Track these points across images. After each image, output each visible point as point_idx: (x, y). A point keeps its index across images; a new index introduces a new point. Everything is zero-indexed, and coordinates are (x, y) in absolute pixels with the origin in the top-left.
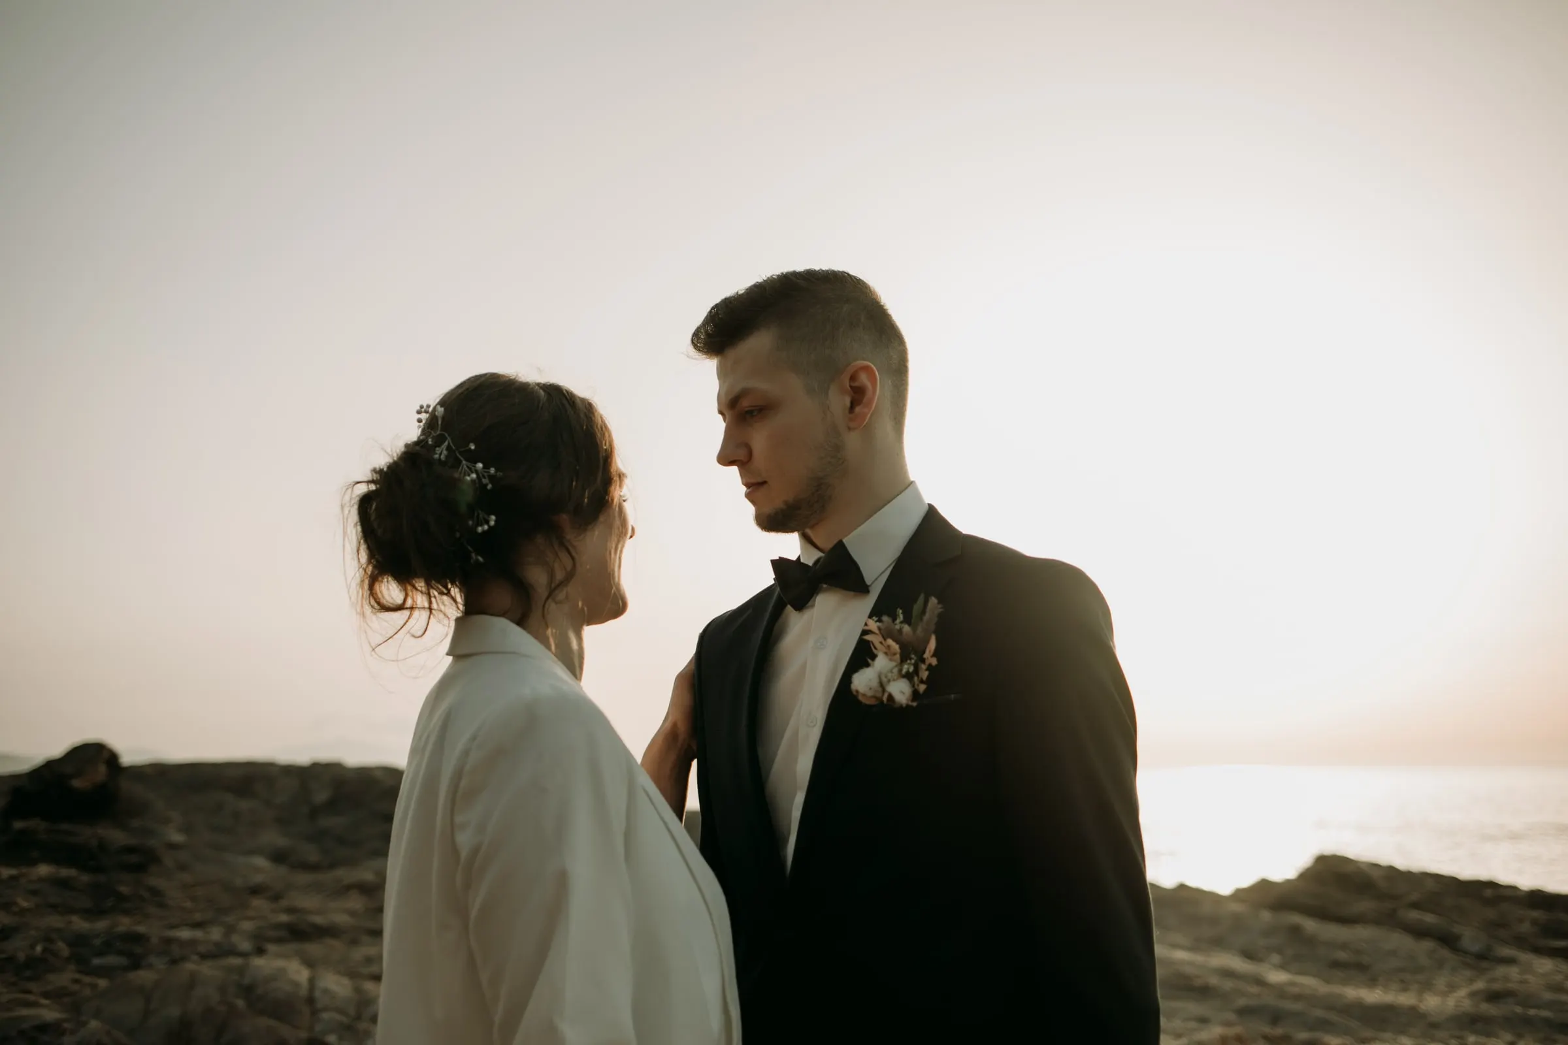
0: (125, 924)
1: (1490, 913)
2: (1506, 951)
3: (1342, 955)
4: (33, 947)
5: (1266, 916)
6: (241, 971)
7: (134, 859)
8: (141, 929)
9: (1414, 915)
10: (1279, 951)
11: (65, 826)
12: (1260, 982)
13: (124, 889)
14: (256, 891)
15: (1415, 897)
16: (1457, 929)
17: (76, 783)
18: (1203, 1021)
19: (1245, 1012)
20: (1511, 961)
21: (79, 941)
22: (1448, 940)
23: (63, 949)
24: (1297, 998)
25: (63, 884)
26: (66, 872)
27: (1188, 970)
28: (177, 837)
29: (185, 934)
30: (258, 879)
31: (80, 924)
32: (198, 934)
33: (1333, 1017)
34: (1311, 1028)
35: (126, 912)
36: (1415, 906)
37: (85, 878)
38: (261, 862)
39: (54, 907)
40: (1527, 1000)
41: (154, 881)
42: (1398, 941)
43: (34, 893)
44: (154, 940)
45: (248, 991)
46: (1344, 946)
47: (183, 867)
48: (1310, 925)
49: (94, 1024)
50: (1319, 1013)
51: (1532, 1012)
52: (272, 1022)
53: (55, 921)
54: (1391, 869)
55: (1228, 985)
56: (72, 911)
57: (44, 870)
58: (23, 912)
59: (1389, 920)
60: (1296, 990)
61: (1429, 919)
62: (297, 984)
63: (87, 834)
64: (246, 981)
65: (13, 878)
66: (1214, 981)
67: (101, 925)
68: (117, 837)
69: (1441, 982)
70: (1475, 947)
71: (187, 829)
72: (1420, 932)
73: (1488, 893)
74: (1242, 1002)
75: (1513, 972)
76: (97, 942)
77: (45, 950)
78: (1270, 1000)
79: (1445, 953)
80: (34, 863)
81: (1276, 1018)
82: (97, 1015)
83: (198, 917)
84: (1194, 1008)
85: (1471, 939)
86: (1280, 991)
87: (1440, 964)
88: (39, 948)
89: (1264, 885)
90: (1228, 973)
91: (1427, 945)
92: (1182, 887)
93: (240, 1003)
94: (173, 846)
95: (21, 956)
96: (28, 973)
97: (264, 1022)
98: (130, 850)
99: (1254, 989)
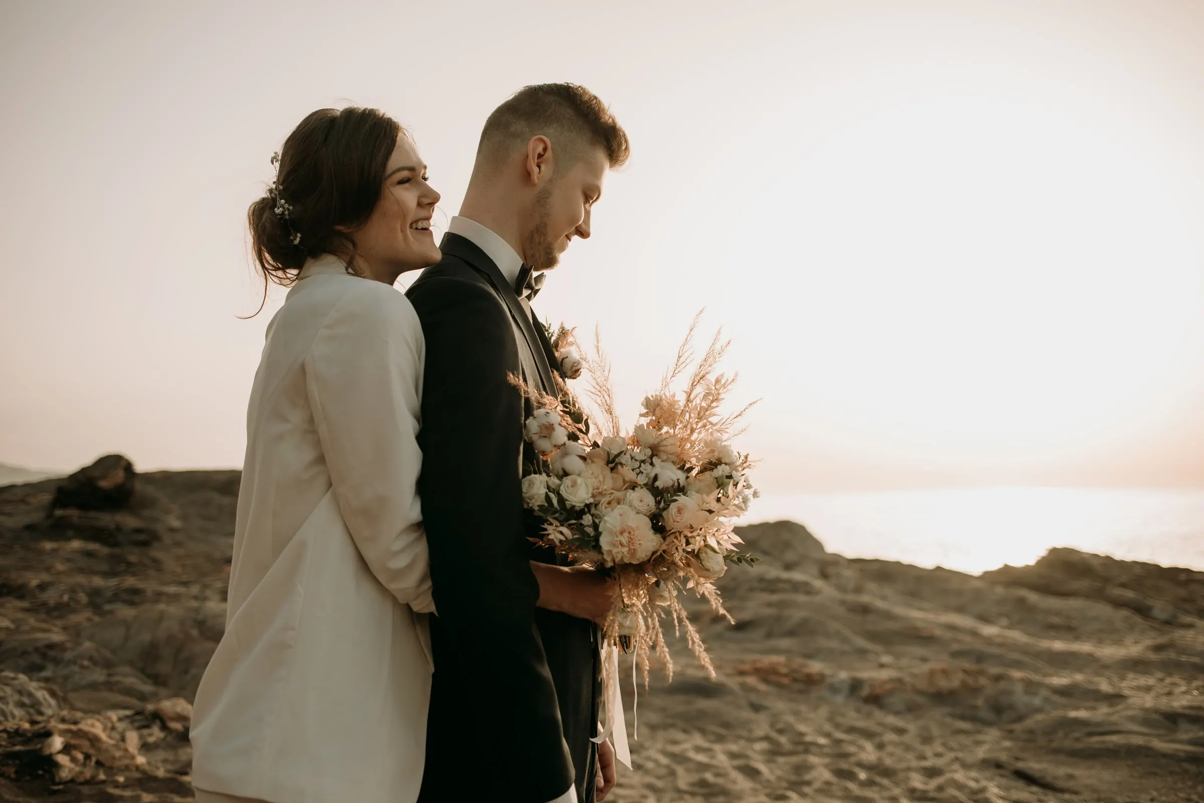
0: (130, 581)
1: (1182, 592)
2: (1188, 619)
3: (1056, 620)
4: (61, 596)
5: (1000, 590)
6: (197, 610)
7: (142, 537)
8: (140, 585)
9: (1117, 592)
10: (1007, 616)
11: (92, 514)
12: (974, 633)
13: (133, 558)
15: (1124, 579)
16: (1150, 602)
17: (104, 484)
18: (924, 660)
19: (956, 655)
20: (1190, 626)
21: (95, 594)
22: (1142, 610)
23: (83, 598)
24: (1001, 645)
25: (89, 554)
26: (93, 546)
27: (920, 624)
28: (176, 523)
29: (172, 589)
31: (98, 581)
32: (182, 590)
33: (1025, 659)
34: (1003, 666)
35: (134, 574)
36: (1123, 585)
37: (104, 550)
39: (81, 571)
40: (1183, 651)
41: (156, 553)
42: (1103, 610)
43: (69, 560)
44: (149, 593)
46: (1058, 613)
47: (178, 544)
48: (1033, 597)
49: (88, 645)
50: (1015, 656)
51: (1184, 658)
53: (81, 579)
54: (1108, 558)
55: (948, 635)
56: (93, 572)
57: (76, 544)
58: (59, 573)
59: (1098, 595)
60: (1000, 639)
61: (1130, 594)
63: (106, 519)
64: (200, 617)
65: (54, 551)
66: (938, 632)
67: (112, 582)
68: (130, 521)
69: (1129, 640)
70: (1164, 616)
71: (184, 518)
72: (1118, 604)
73: (1183, 577)
74: (955, 647)
75: (1189, 634)
76: (109, 594)
77: (70, 598)
78: (979, 646)
79: (1137, 619)
80: (69, 539)
81: (980, 658)
82: (91, 638)
83: (184, 578)
84: (919, 651)
85: (1160, 608)
86: (989, 641)
87: (1132, 628)
88: (66, 598)
89: (1007, 570)
90: (952, 628)
91: (1124, 613)
92: (939, 568)
93: (195, 632)
94: (172, 530)
95: (52, 603)
96: (55, 614)
98: (138, 531)
99: (968, 639)
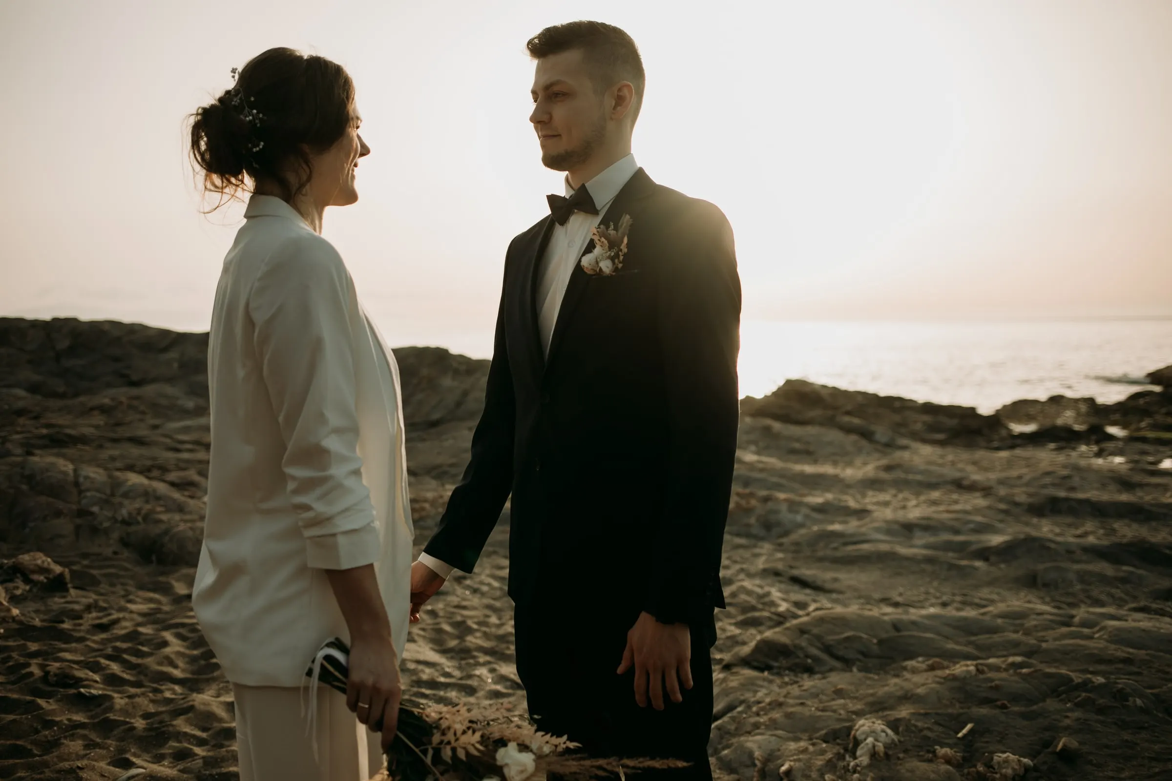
1: (897, 418)
2: (904, 442)
3: (797, 445)
6: (22, 465)
9: (847, 419)
10: (755, 443)
14: (20, 413)
15: (849, 407)
16: (873, 428)
20: (905, 448)
22: (866, 435)
24: (762, 470)
30: (20, 404)
33: (783, 481)
34: (769, 489)
36: (848, 413)
38: (21, 393)
40: (908, 470)
42: (834, 435)
45: (30, 479)
46: (798, 440)
48: (777, 426)
50: (775, 479)
51: (911, 477)
52: (51, 500)
54: (835, 389)
59: (830, 422)
60: (761, 466)
61: (856, 421)
62: (65, 473)
64: (27, 472)
69: (858, 461)
70: (884, 439)
72: (848, 430)
73: (897, 404)
75: (906, 455)
78: (744, 472)
79: (864, 443)
85: (882, 433)
86: (750, 466)
87: (860, 450)
89: (749, 401)
91: (853, 437)
97: (43, 499)
